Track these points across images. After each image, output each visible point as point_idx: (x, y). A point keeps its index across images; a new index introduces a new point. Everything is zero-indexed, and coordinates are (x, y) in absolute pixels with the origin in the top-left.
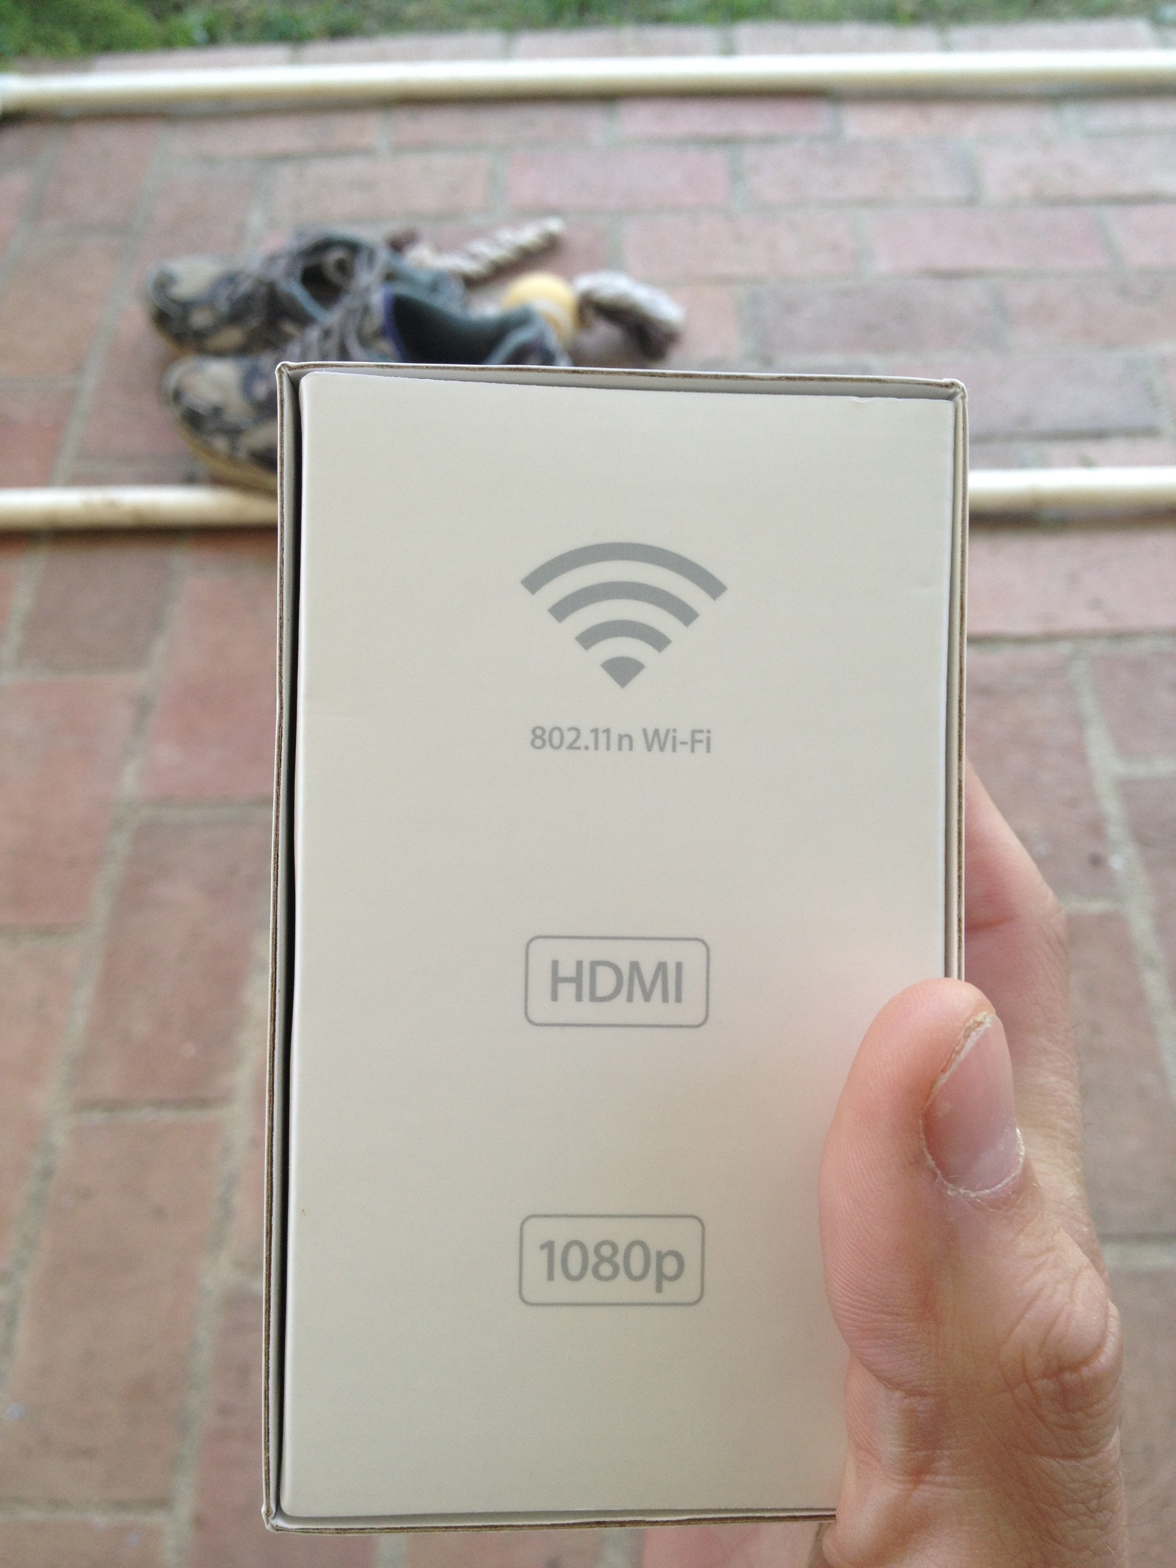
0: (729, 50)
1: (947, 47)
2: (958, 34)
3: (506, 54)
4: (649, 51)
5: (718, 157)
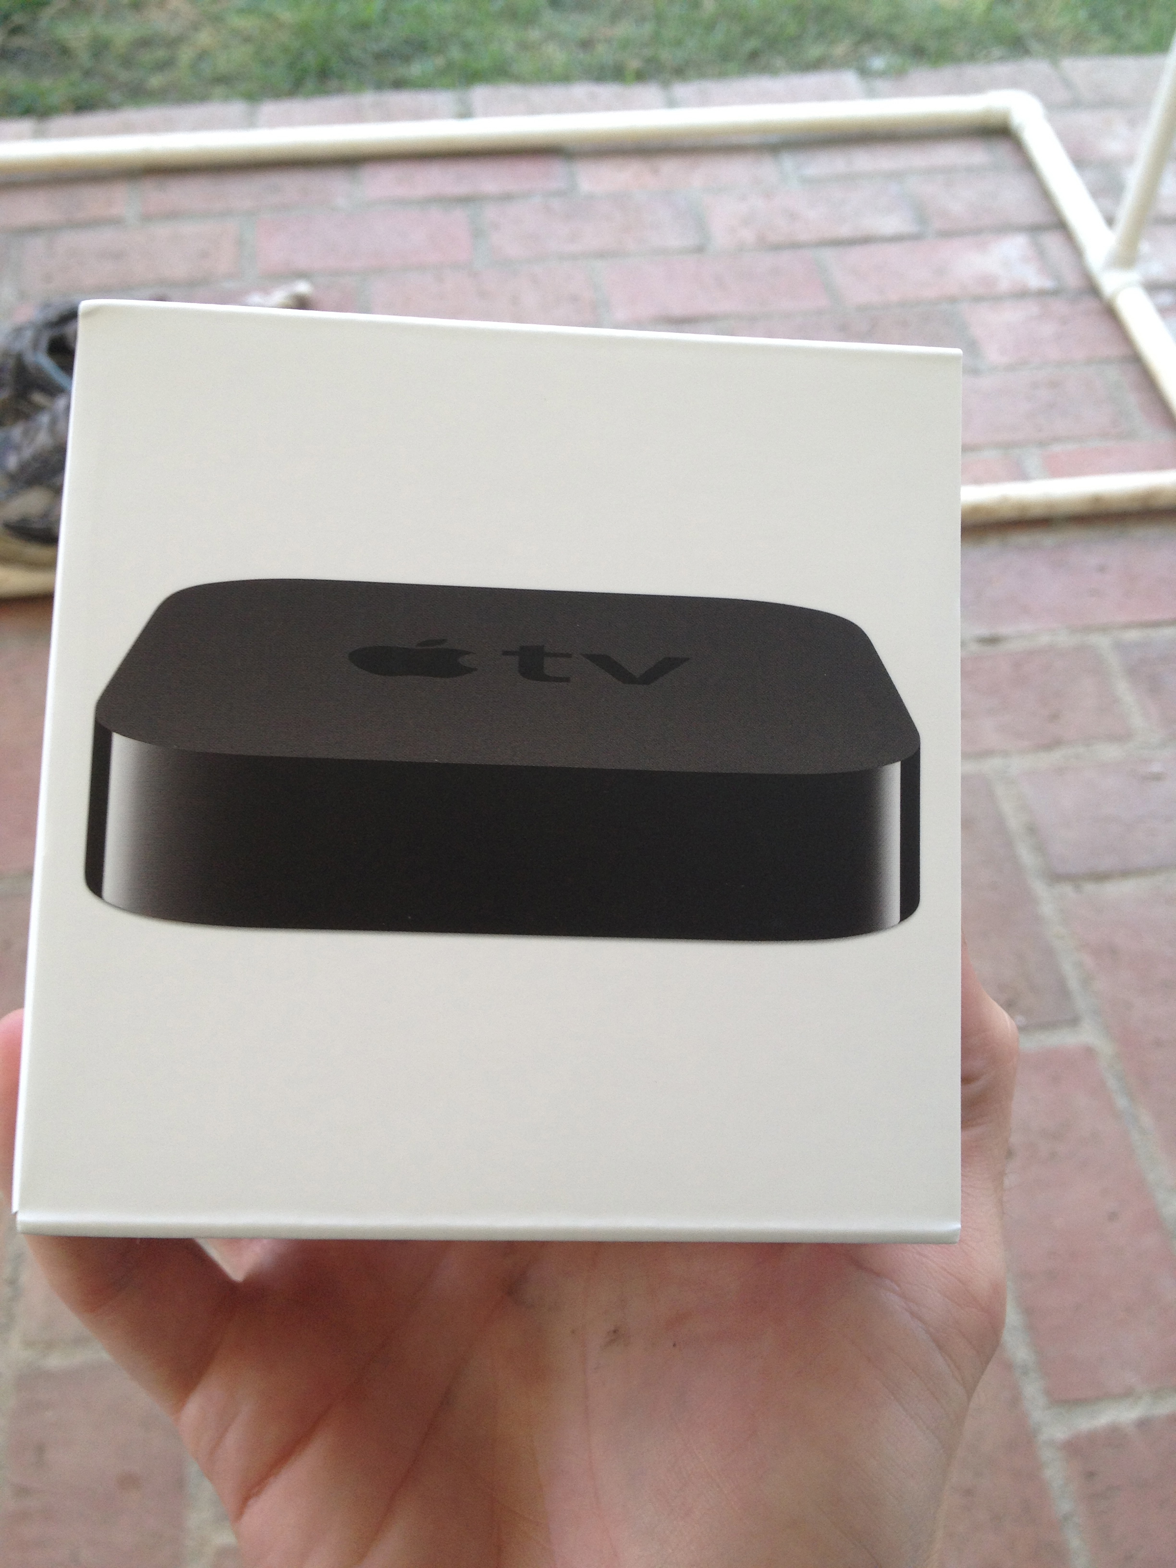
0: (466, 113)
1: (671, 103)
2: (681, 90)
3: (250, 123)
4: (388, 116)
5: (459, 215)
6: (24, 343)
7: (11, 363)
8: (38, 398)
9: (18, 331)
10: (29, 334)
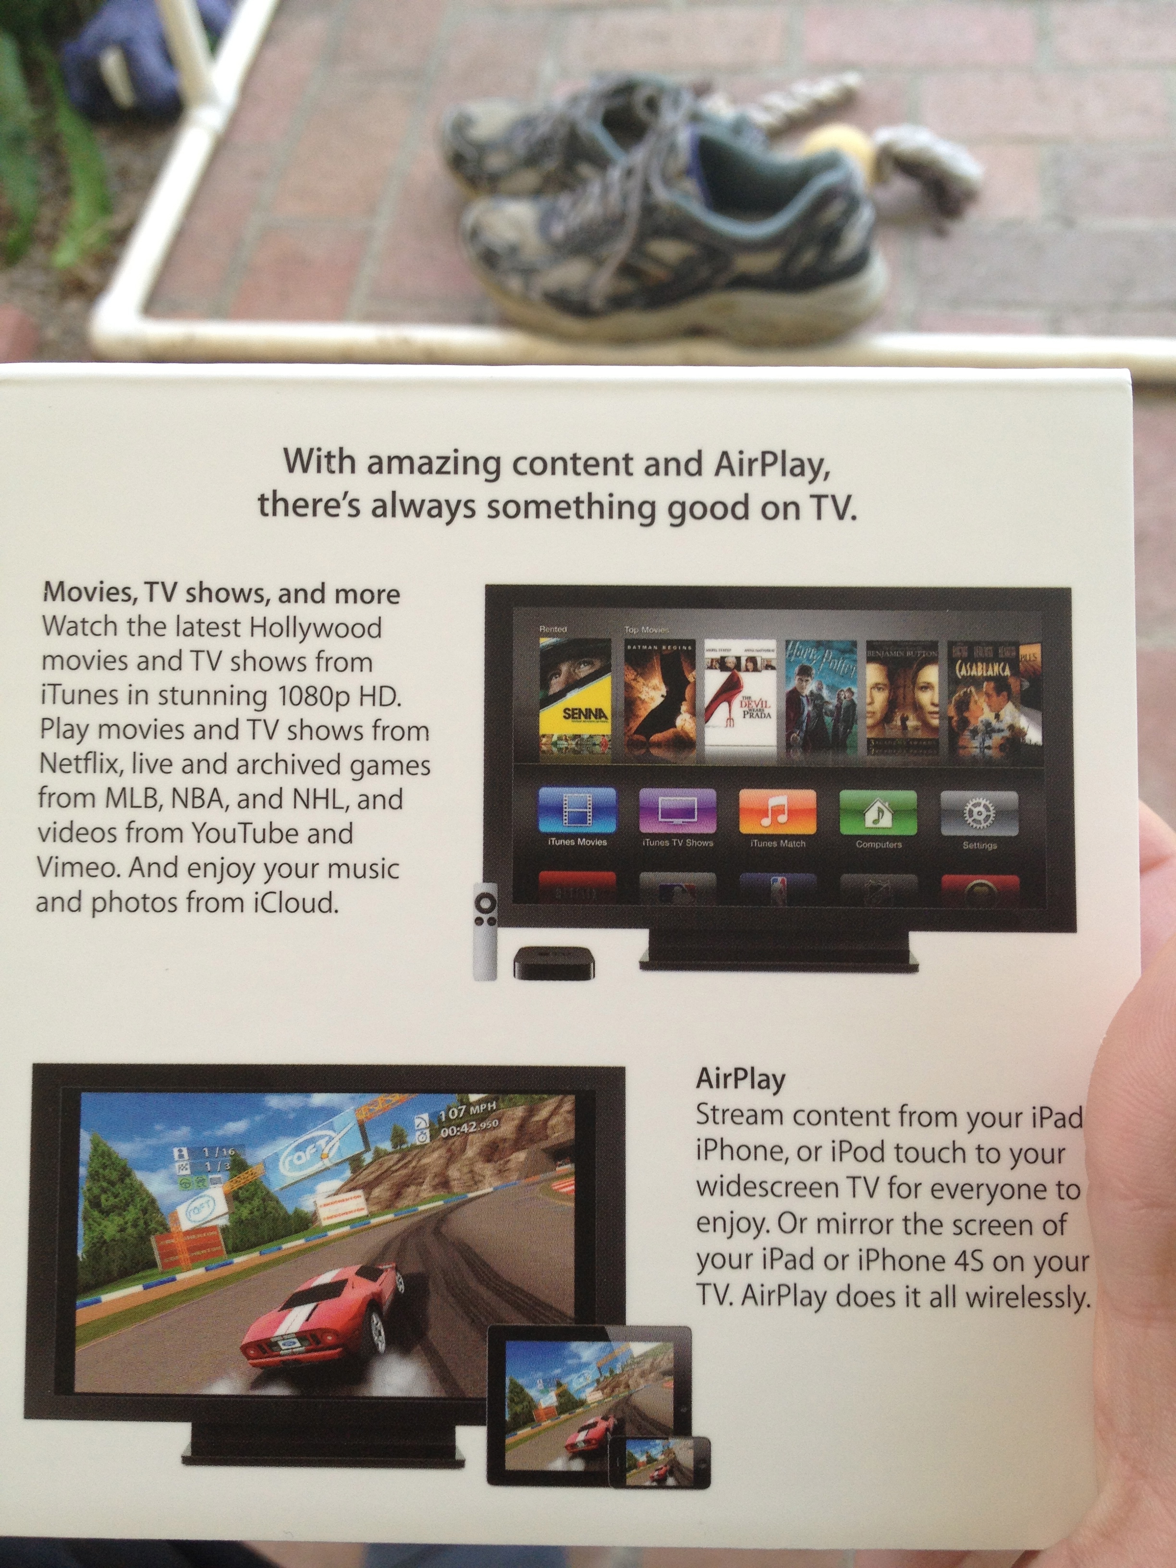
5: (1025, 14)
6: (580, 113)
7: (563, 132)
8: (585, 170)
9: (574, 100)
10: (585, 104)
